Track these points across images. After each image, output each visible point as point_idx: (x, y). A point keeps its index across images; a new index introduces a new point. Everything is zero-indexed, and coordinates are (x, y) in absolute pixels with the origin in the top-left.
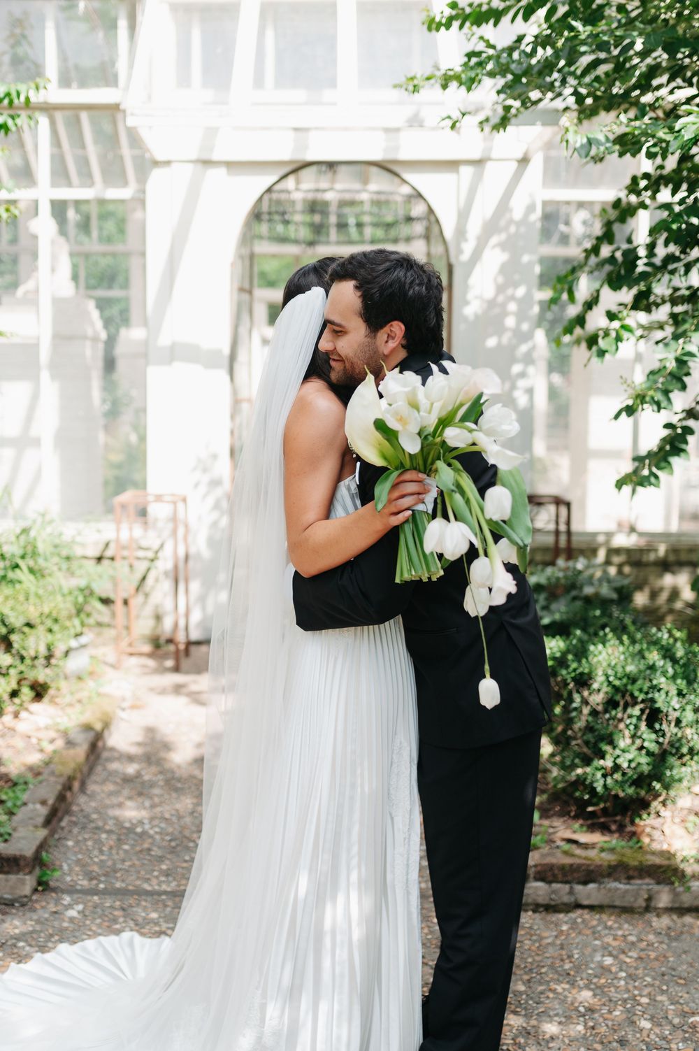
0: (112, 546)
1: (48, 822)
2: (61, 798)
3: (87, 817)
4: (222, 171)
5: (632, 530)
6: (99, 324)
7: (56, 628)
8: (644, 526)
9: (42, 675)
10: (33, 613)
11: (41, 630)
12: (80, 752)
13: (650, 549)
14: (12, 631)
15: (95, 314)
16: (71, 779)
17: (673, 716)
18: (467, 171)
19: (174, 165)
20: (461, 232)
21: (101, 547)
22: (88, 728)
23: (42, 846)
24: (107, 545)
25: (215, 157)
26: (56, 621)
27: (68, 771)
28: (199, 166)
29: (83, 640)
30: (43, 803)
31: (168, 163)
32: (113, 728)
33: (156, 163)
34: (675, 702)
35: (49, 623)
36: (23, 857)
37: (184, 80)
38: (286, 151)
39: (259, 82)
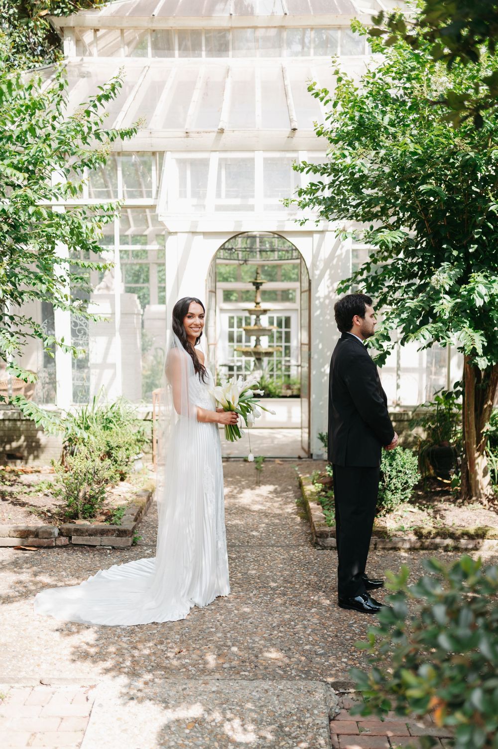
0: (150, 414)
1: (136, 520)
2: (138, 514)
3: (149, 523)
4: (201, 237)
5: (398, 405)
6: (139, 306)
7: (130, 448)
8: (404, 403)
9: (124, 469)
10: (120, 441)
11: (124, 449)
12: (145, 499)
13: (405, 413)
14: (112, 449)
15: (138, 301)
16: (141, 508)
17: (388, 474)
18: (316, 237)
19: (179, 234)
20: (314, 265)
21: (145, 415)
22: (146, 491)
23: (134, 528)
24: (148, 413)
25: (198, 230)
26: (130, 445)
27: (141, 505)
28: (190, 235)
29: (140, 456)
30: (132, 515)
31: (176, 233)
32: (155, 493)
33: (170, 233)
34: (389, 468)
35: (127, 446)
36: (128, 530)
37: (183, 194)
38: (231, 228)
39: (219, 195)
